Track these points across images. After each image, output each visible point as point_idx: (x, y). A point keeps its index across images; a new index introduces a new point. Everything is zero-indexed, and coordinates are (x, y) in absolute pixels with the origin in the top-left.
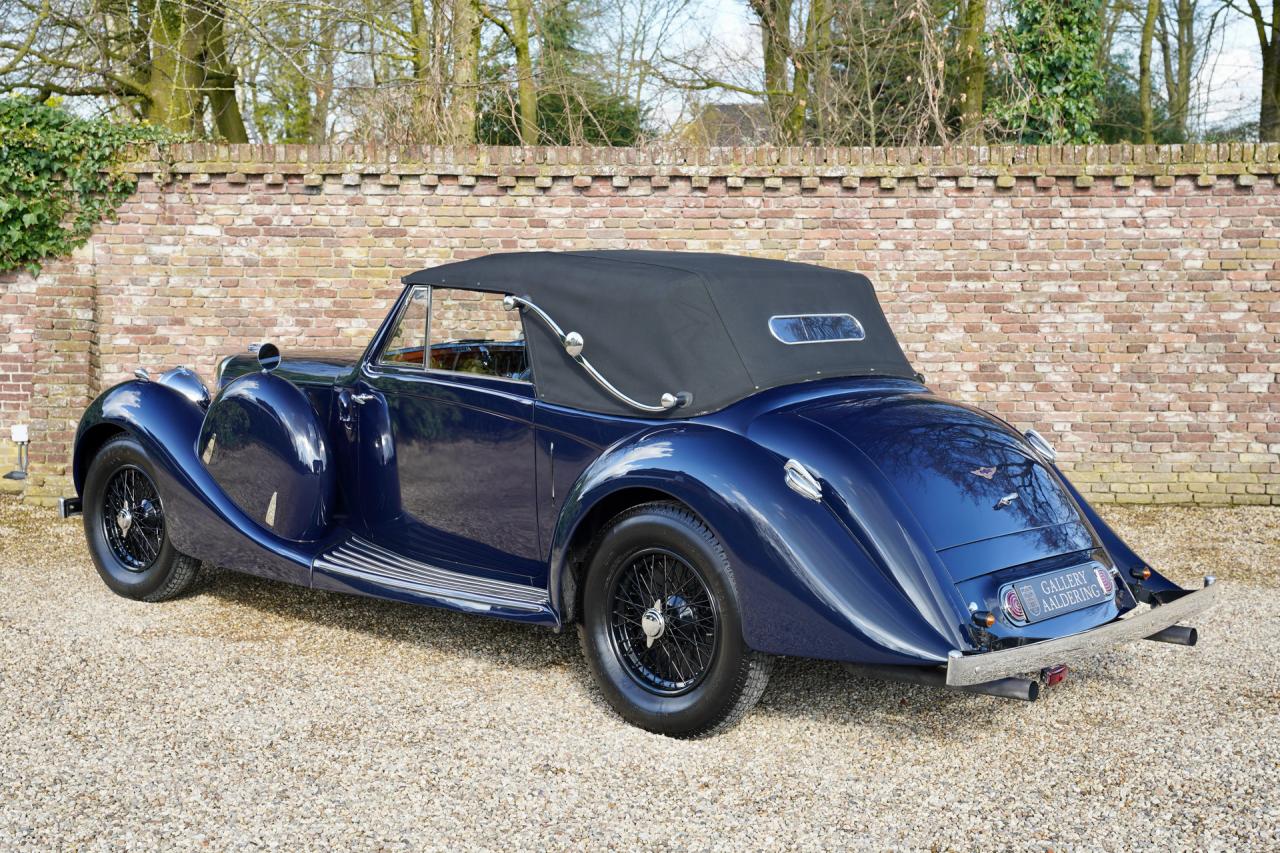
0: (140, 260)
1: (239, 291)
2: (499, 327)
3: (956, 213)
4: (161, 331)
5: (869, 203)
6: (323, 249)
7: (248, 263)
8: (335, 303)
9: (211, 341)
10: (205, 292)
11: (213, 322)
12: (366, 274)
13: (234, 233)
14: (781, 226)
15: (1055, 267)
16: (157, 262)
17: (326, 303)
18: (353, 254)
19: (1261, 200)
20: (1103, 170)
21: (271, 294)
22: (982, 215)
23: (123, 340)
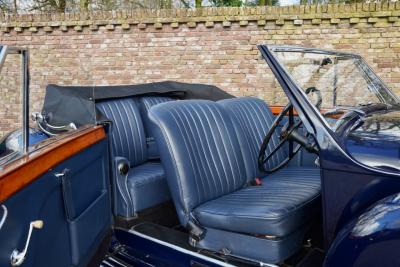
3: (108, 41)
5: (73, 37)
15: (150, 63)
19: (234, 33)
20: (164, 20)
22: (118, 42)
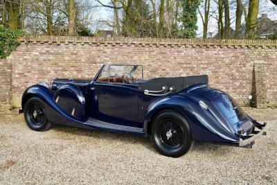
0: (21, 59)
1: (42, 66)
3: (185, 51)
4: (26, 74)
6: (60, 57)
7: (44, 60)
9: (36, 76)
10: (35, 66)
11: (37, 72)
12: (70, 62)
13: (41, 54)
14: (152, 54)
16: (24, 60)
17: (61, 68)
18: (67, 58)
19: (238, 50)
21: (49, 66)
22: (189, 52)
23: (17, 76)
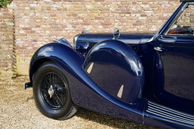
0: (27, 8)
1: (56, 17)
2: (130, 27)
4: (33, 29)
6: (80, 5)
7: (59, 9)
8: (83, 21)
9: (48, 32)
10: (46, 18)
11: (48, 26)
12: (93, 12)
16: (32, 9)
17: (81, 21)
18: (89, 7)
21: (65, 18)
23: (22, 32)
